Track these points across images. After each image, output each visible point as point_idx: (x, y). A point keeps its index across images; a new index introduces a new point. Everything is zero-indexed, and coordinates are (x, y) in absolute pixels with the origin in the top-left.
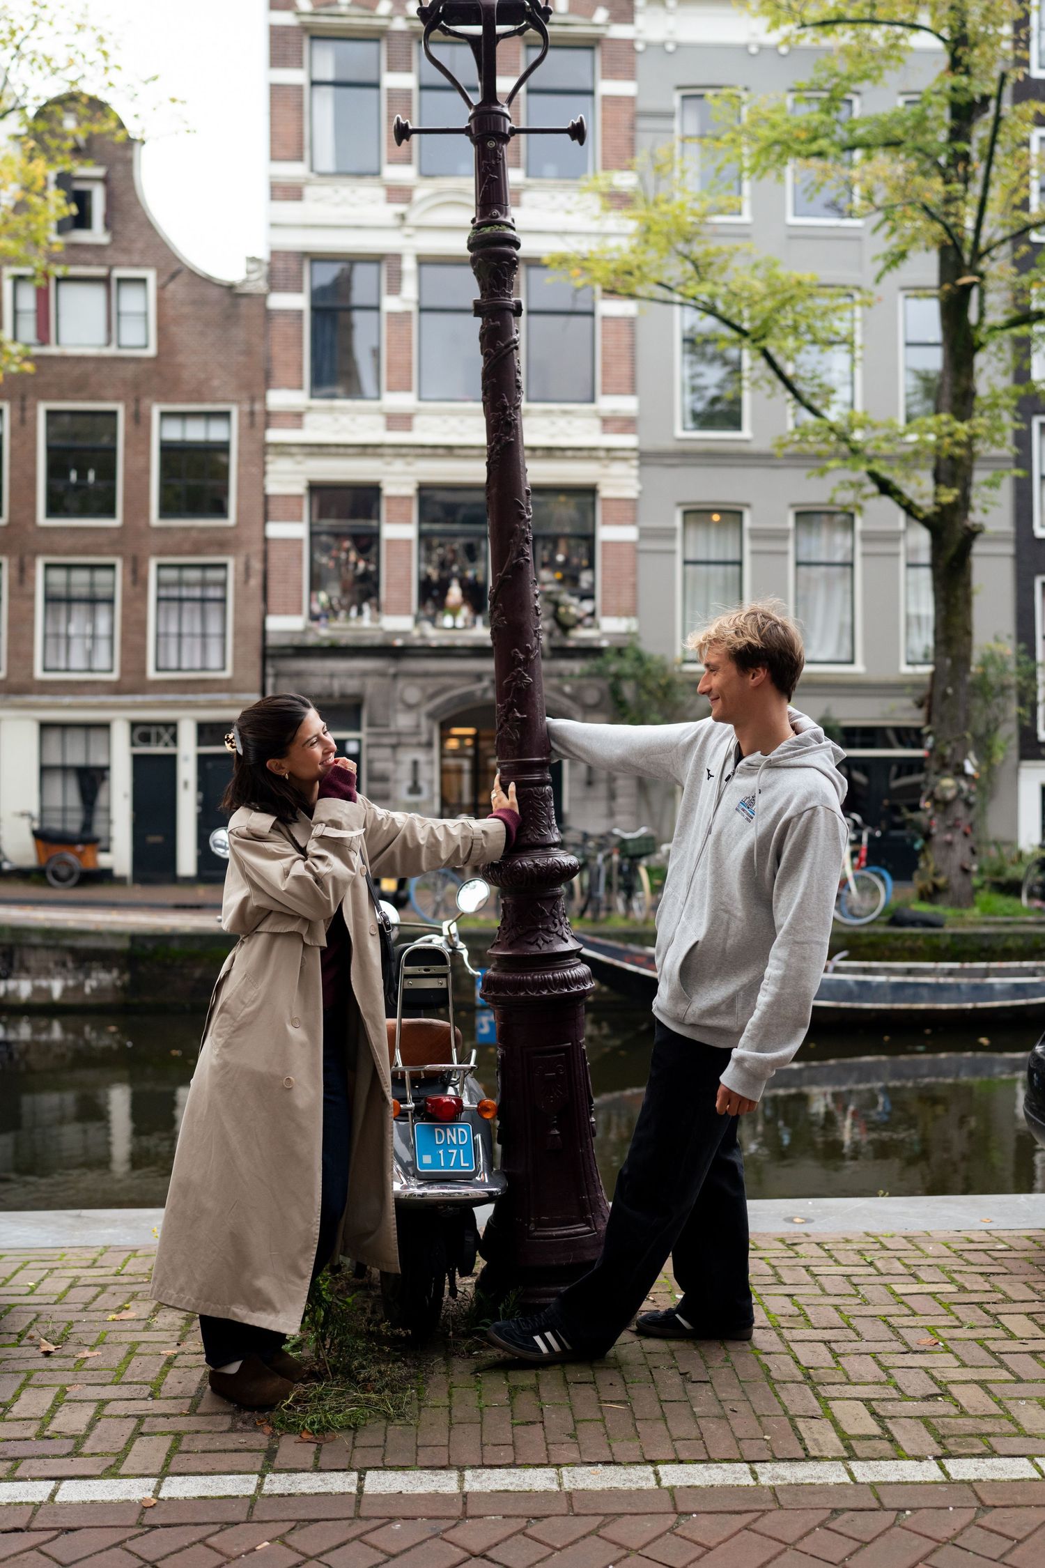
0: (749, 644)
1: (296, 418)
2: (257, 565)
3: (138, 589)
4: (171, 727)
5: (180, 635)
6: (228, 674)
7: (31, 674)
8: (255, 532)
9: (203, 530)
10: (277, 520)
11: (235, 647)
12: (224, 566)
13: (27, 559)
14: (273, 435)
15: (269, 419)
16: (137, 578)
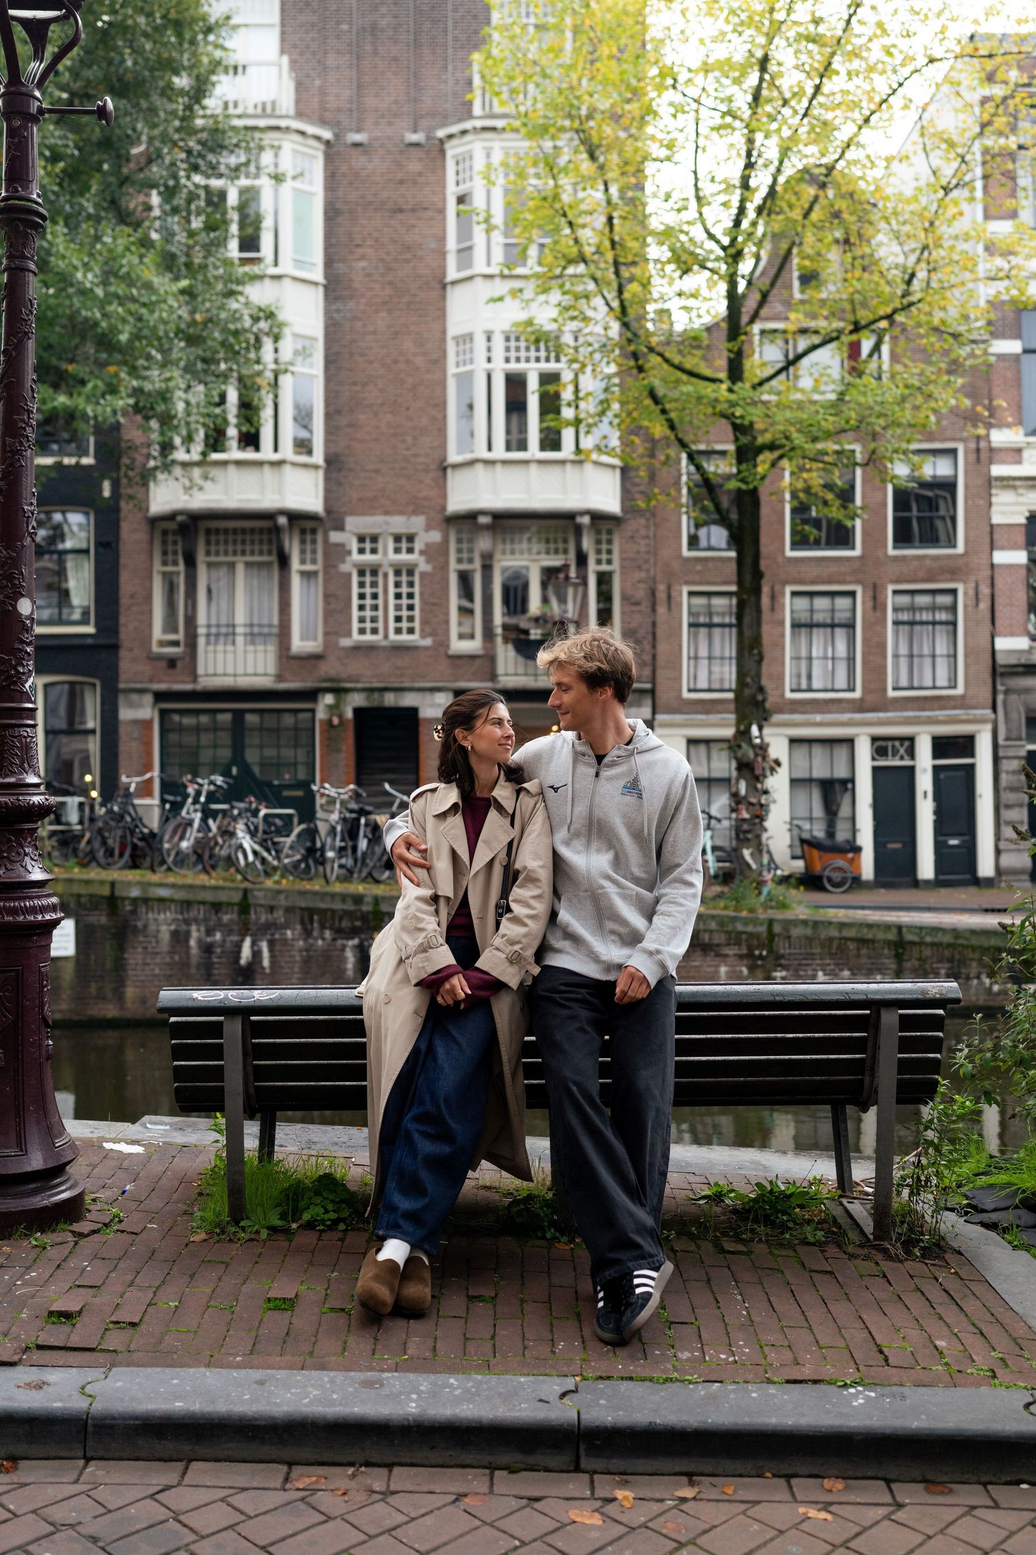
0: (599, 669)
1: (1016, 454)
2: (985, 590)
3: (878, 614)
4: (909, 743)
5: (911, 656)
6: (960, 690)
7: (783, 695)
8: (984, 561)
9: (936, 558)
10: (1002, 548)
11: (966, 665)
12: (954, 592)
13: (777, 587)
14: (997, 470)
15: (994, 454)
16: (876, 603)
